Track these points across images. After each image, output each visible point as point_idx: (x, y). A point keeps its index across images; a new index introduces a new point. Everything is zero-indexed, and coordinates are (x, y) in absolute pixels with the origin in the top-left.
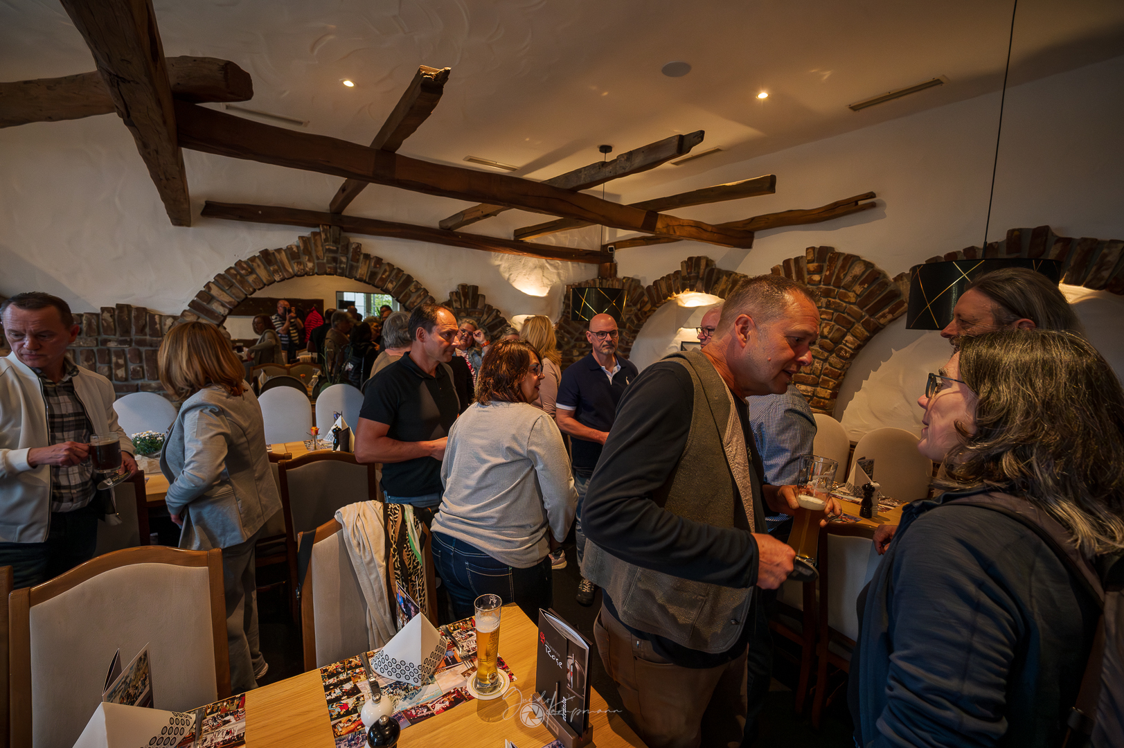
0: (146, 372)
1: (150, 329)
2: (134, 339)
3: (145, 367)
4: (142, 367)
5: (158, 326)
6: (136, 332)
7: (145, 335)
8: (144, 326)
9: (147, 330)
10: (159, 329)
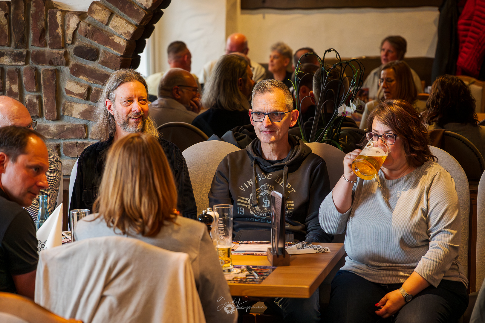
0: (44, 107)
1: (50, 36)
2: (31, 51)
3: (44, 99)
4: (39, 98)
5: (59, 31)
6: (34, 41)
7: (45, 45)
8: (44, 32)
9: (48, 38)
10: (61, 35)
